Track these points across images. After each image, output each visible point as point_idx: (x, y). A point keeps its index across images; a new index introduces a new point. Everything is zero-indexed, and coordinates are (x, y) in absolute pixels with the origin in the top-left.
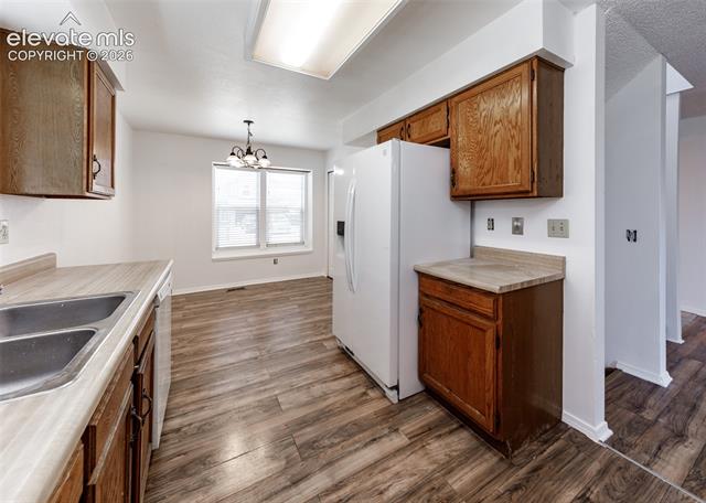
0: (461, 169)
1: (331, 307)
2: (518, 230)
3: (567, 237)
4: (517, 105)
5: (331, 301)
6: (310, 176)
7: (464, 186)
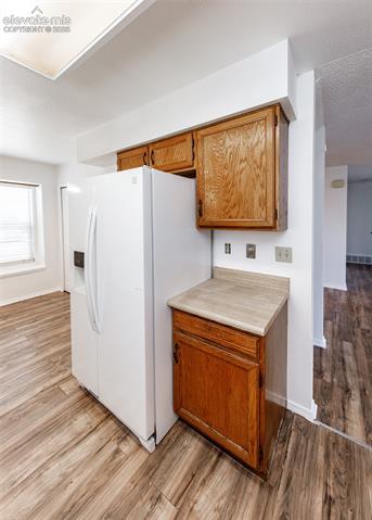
0: (207, 201)
1: (69, 330)
2: (251, 254)
3: (290, 261)
4: (261, 146)
5: (69, 322)
6: (39, 190)
7: (210, 218)
